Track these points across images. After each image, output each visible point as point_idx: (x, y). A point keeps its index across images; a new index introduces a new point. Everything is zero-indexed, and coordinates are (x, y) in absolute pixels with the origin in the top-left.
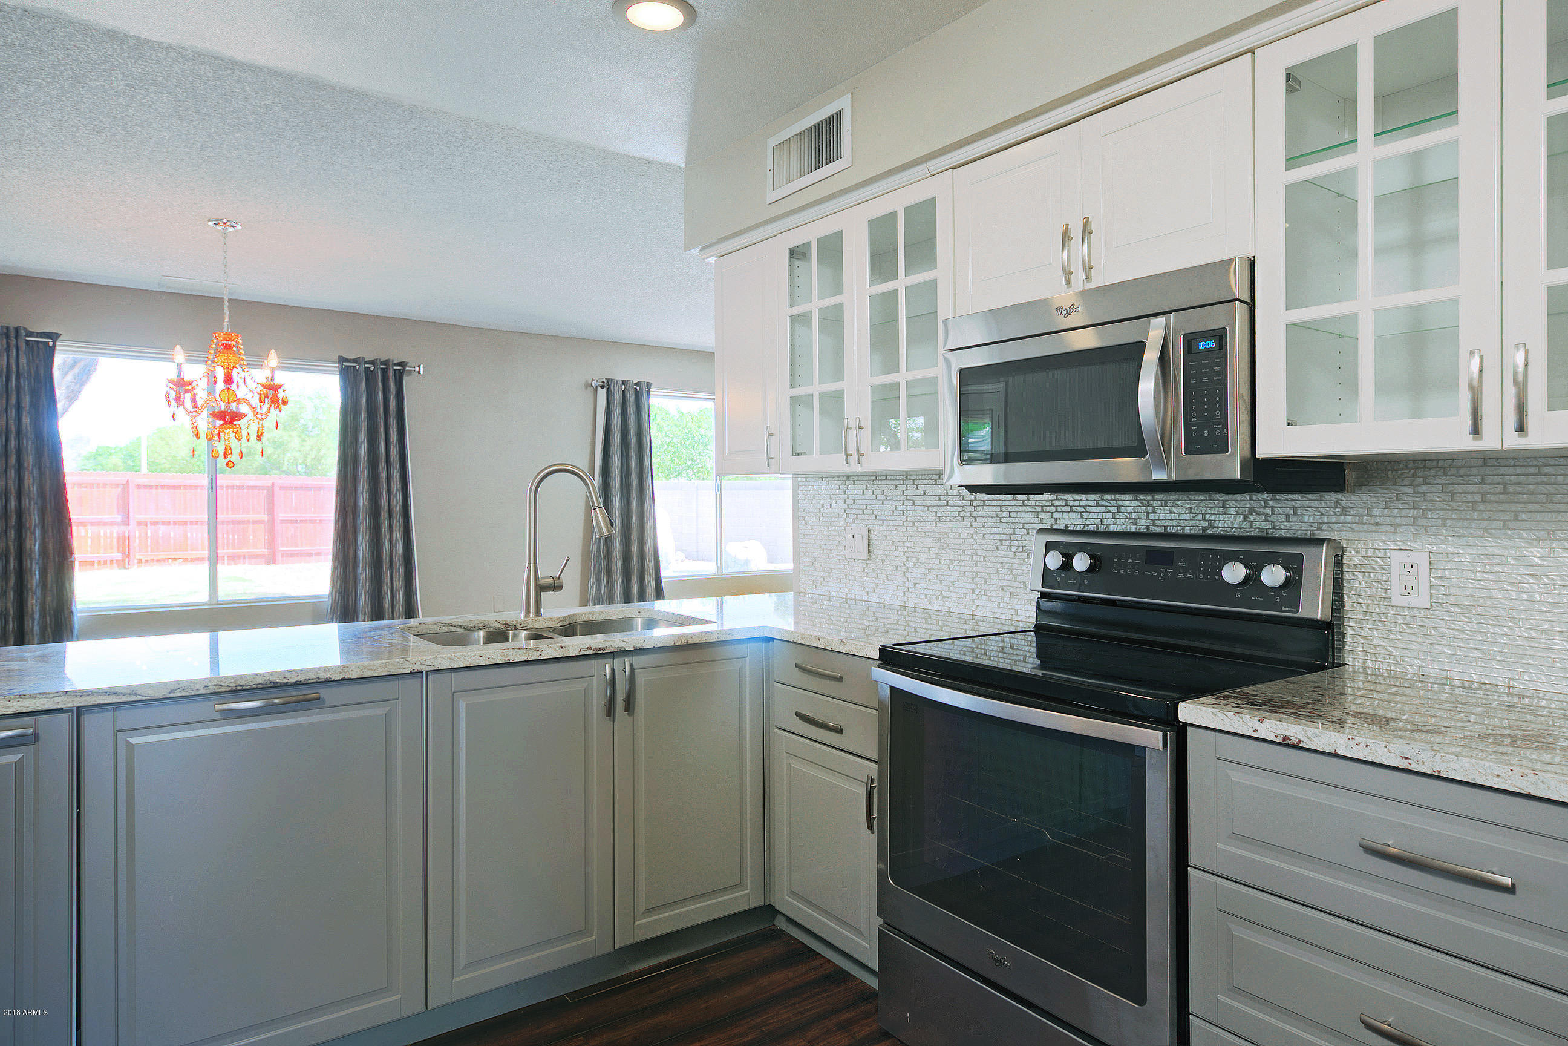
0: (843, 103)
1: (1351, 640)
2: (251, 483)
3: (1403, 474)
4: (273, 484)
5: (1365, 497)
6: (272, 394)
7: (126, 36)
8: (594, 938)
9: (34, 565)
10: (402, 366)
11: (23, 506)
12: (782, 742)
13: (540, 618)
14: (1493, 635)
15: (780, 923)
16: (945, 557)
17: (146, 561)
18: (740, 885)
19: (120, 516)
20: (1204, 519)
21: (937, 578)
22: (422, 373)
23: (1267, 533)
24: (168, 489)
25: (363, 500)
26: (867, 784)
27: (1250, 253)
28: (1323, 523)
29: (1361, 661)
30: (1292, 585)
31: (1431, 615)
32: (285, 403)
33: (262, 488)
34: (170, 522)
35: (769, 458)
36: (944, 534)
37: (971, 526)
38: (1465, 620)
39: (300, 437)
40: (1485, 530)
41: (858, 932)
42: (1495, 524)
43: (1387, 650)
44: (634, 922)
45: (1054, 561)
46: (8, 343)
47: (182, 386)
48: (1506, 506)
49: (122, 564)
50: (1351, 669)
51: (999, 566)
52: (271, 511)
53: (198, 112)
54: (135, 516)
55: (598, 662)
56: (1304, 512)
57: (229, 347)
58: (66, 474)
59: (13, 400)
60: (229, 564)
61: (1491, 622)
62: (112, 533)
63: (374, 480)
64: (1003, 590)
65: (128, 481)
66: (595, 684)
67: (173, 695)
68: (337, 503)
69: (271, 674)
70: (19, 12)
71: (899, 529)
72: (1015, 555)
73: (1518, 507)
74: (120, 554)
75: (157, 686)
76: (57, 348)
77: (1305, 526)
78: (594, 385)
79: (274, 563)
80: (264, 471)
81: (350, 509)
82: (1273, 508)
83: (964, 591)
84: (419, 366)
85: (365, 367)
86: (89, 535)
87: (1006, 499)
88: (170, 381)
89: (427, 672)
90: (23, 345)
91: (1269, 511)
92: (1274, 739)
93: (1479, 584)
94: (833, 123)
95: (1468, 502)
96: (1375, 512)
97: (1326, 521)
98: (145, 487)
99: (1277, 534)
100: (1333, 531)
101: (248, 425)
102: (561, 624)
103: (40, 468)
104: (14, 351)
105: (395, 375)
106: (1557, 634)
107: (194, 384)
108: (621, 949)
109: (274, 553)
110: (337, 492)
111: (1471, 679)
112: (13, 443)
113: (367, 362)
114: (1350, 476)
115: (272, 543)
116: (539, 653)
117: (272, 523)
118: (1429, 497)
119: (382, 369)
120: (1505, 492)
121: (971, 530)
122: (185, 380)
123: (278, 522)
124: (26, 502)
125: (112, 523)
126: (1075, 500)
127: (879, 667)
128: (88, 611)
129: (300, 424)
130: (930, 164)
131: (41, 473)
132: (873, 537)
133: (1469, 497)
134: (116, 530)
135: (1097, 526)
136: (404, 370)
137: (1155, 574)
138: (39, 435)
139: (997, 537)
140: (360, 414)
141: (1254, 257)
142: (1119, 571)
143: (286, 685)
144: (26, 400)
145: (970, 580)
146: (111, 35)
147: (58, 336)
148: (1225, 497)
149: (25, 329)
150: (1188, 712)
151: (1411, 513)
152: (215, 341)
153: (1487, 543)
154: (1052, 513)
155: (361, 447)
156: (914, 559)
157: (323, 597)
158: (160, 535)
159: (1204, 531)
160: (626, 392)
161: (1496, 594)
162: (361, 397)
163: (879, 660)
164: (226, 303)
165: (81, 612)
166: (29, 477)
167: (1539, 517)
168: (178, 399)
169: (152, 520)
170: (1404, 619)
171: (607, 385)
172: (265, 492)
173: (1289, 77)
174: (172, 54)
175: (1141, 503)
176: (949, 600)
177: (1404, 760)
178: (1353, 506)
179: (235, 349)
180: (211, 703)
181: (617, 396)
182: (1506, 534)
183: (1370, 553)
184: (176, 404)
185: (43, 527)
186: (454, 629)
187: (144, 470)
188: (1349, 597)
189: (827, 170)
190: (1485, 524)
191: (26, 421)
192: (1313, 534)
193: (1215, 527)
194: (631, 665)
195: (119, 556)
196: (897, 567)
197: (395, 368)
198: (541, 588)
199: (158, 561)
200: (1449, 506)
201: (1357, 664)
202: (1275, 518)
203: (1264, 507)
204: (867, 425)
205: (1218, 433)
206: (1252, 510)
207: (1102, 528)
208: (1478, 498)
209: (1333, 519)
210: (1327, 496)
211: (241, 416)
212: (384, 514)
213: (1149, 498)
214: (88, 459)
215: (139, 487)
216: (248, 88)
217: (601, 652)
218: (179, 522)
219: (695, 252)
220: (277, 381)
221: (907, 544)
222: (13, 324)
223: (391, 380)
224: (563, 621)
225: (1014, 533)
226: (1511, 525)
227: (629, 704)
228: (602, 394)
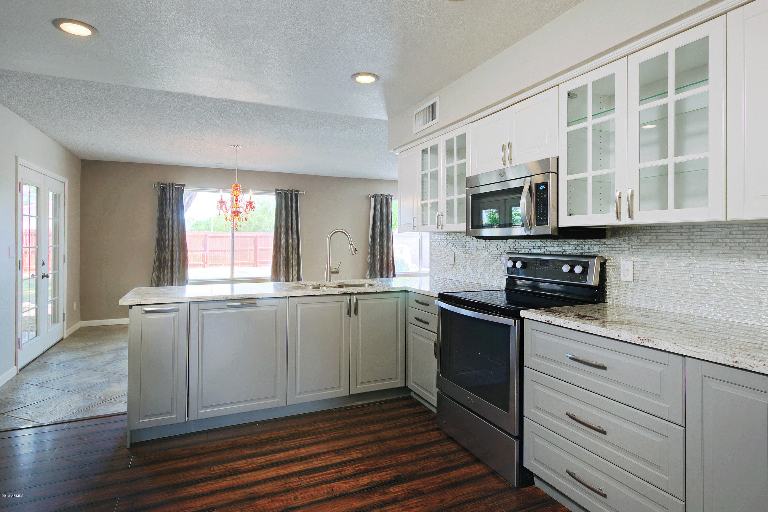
0: (436, 99)
1: (609, 294)
2: (249, 235)
3: (625, 232)
4: (256, 236)
5: (614, 241)
6: (250, 204)
7: (206, 97)
8: (342, 390)
9: (176, 264)
10: (297, 191)
11: (173, 244)
12: (411, 327)
13: (331, 283)
14: (653, 292)
15: (412, 394)
16: (480, 263)
17: (212, 265)
18: (396, 378)
19: (203, 248)
20: (562, 249)
21: (477, 271)
22: (305, 194)
23: (582, 254)
24: (220, 237)
25: (283, 242)
26: (435, 341)
27: (557, 156)
28: (600, 250)
29: (612, 301)
30: (585, 272)
31: (634, 284)
32: (254, 208)
33: (253, 237)
34: (220, 250)
35: (414, 227)
36: (479, 254)
37: (488, 251)
38: (645, 286)
39: (268, 217)
40: (651, 253)
41: (430, 393)
42: (653, 251)
43: (620, 297)
44: (357, 386)
45: (510, 264)
46: (170, 188)
47: (222, 202)
48: (657, 244)
49: (204, 266)
50: (609, 304)
51: (497, 266)
52: (256, 246)
53: (227, 115)
54: (208, 248)
55: (345, 297)
56: (594, 246)
57: (237, 189)
58: (186, 232)
59: (171, 208)
60: (240, 266)
61: (652, 287)
62: (200, 255)
63: (287, 234)
64: (498, 275)
65: (206, 235)
66: (344, 304)
67: (214, 300)
68: (274, 243)
69: (242, 295)
70: (177, 94)
71: (464, 253)
72: (502, 262)
73: (660, 244)
74: (203, 262)
75: (210, 297)
76: (185, 189)
77: (594, 251)
78: (370, 197)
79: (256, 266)
80: (255, 230)
81: (278, 246)
82: (584, 245)
83: (485, 276)
84: (304, 192)
85: (285, 193)
86: (193, 255)
87: (499, 241)
88: (218, 201)
89: (288, 297)
90: (174, 189)
91: (583, 246)
92: (545, 322)
93: (649, 273)
94: (433, 106)
95: (646, 242)
96: (616, 246)
97: (601, 249)
98: (212, 237)
99: (586, 254)
100: (603, 253)
101: (242, 216)
102: (338, 285)
103: (178, 231)
104: (172, 191)
105: (295, 195)
106: (673, 291)
107: (226, 202)
108: (352, 395)
109: (256, 262)
110: (274, 238)
111: (646, 308)
112: (170, 222)
113: (285, 191)
114: (608, 233)
115: (256, 260)
116: (324, 292)
117: (256, 251)
118: (633, 241)
119: (290, 193)
120: (657, 239)
121: (488, 253)
122: (223, 201)
123: (258, 250)
124: (174, 242)
125: (201, 251)
126: (521, 242)
127: (438, 300)
128: (192, 281)
129: (268, 212)
130: (464, 121)
131: (179, 233)
132: (456, 256)
133: (646, 241)
134: (202, 253)
135: (529, 251)
136: (298, 193)
137: (543, 269)
138: (178, 220)
139: (496, 255)
140: (283, 210)
141: (558, 157)
142: (531, 268)
143: (246, 299)
144: (175, 209)
145: (487, 272)
146: (203, 97)
147: (185, 185)
148: (569, 241)
149: (175, 183)
150: (524, 313)
151: (628, 246)
152: (233, 187)
153: (651, 258)
154: (514, 247)
155: (282, 223)
156: (469, 264)
157: (268, 277)
158: (217, 255)
159: (562, 253)
160: (382, 199)
161: (654, 276)
162: (283, 203)
163: (439, 298)
164: (236, 172)
165: (190, 281)
166: (175, 234)
167: (667, 248)
168: (221, 207)
169: (214, 249)
170: (626, 286)
171: (375, 197)
172: (254, 238)
173: (569, 94)
174: (219, 101)
175: (543, 243)
176: (480, 279)
177: (577, 327)
178: (609, 244)
179: (239, 189)
180: (225, 303)
181: (379, 201)
182: (657, 254)
183: (615, 262)
184: (220, 209)
185: (179, 251)
186: (302, 285)
187: (212, 231)
188: (608, 278)
189: (432, 123)
190: (650, 251)
191: (175, 215)
192: (597, 254)
193: (566, 252)
194: (357, 298)
195: (202, 263)
196: (463, 267)
197: (295, 192)
198: (332, 272)
199: (216, 265)
200: (640, 244)
201: (611, 302)
202: (585, 249)
203: (582, 244)
204: (445, 214)
205: (545, 218)
206: (578, 246)
207: (530, 252)
208: (648, 241)
209: (603, 249)
210: (601, 240)
211: (240, 213)
212: (290, 247)
213: (545, 241)
214: (193, 226)
215: (210, 237)
216: (242, 108)
217: (346, 293)
218: (223, 250)
219: (392, 151)
220: (252, 201)
221: (467, 258)
222: (171, 182)
223: (293, 196)
224: (338, 284)
225: (502, 254)
226: (659, 251)
227: (356, 312)
228: (373, 200)
